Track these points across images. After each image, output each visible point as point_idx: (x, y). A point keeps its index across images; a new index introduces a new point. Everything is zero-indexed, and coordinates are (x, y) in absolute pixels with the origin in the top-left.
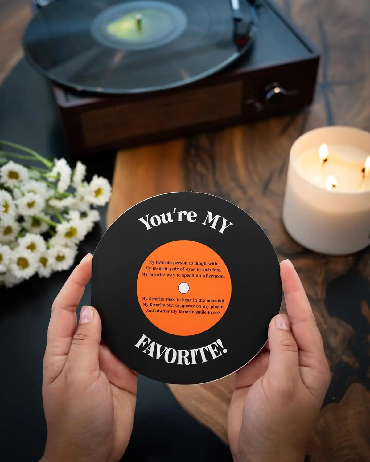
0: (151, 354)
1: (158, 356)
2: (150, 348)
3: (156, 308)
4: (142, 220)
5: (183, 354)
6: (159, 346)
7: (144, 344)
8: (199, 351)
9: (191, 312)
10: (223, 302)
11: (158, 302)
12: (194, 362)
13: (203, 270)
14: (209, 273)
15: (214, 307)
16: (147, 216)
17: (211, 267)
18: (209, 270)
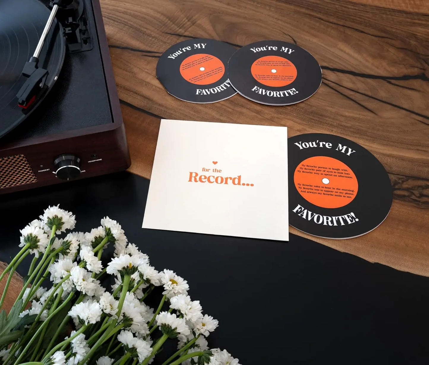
0: (304, 217)
1: (310, 218)
2: (303, 213)
3: (307, 190)
4: (297, 144)
5: (327, 219)
6: (310, 213)
7: (299, 210)
8: (338, 218)
9: (331, 195)
10: (353, 191)
11: (309, 187)
12: (335, 224)
13: (338, 173)
14: (342, 175)
15: (347, 193)
16: (300, 142)
17: (343, 172)
18: (342, 173)
